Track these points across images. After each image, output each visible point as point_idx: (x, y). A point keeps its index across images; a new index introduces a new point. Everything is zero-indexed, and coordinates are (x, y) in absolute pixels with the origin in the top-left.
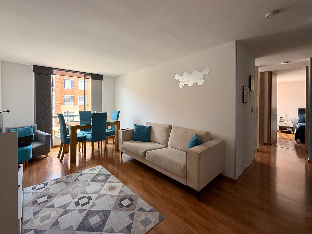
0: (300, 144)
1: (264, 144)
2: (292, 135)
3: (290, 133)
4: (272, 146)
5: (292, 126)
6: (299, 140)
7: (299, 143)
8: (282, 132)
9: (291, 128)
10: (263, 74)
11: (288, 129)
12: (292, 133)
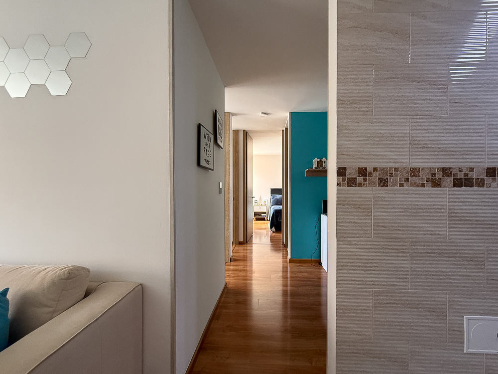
0: (274, 234)
1: (239, 244)
2: (266, 222)
3: (264, 219)
4: (248, 245)
5: (265, 211)
6: (273, 229)
7: (274, 232)
8: (257, 219)
9: (265, 213)
10: (236, 132)
11: (262, 215)
12: (266, 219)
